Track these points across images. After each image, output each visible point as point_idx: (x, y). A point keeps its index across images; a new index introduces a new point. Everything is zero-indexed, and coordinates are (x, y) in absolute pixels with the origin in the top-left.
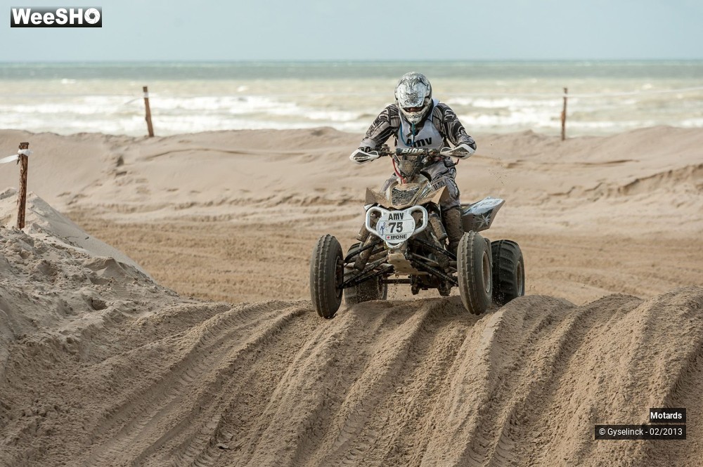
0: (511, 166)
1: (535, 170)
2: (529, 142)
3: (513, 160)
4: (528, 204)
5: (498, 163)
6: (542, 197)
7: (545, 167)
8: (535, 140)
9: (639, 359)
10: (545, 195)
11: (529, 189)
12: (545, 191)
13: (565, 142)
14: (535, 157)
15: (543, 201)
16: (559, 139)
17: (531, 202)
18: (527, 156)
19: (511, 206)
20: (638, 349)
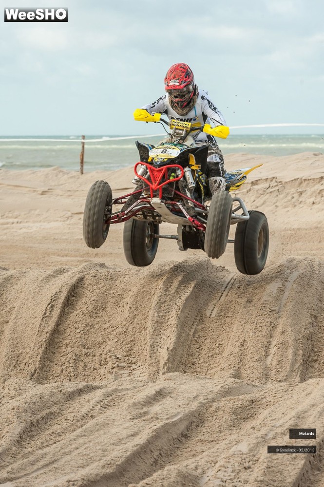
0: (43, 193)
1: (61, 196)
2: (56, 176)
3: (46, 189)
4: (57, 221)
5: (34, 191)
6: (66, 216)
7: (69, 193)
8: (61, 173)
9: (162, 303)
10: (69, 214)
11: (57, 210)
12: (69, 211)
13: (83, 175)
14: (61, 187)
15: (68, 218)
16: (79, 173)
17: (59, 219)
18: (55, 186)
19: (44, 222)
20: (161, 296)
